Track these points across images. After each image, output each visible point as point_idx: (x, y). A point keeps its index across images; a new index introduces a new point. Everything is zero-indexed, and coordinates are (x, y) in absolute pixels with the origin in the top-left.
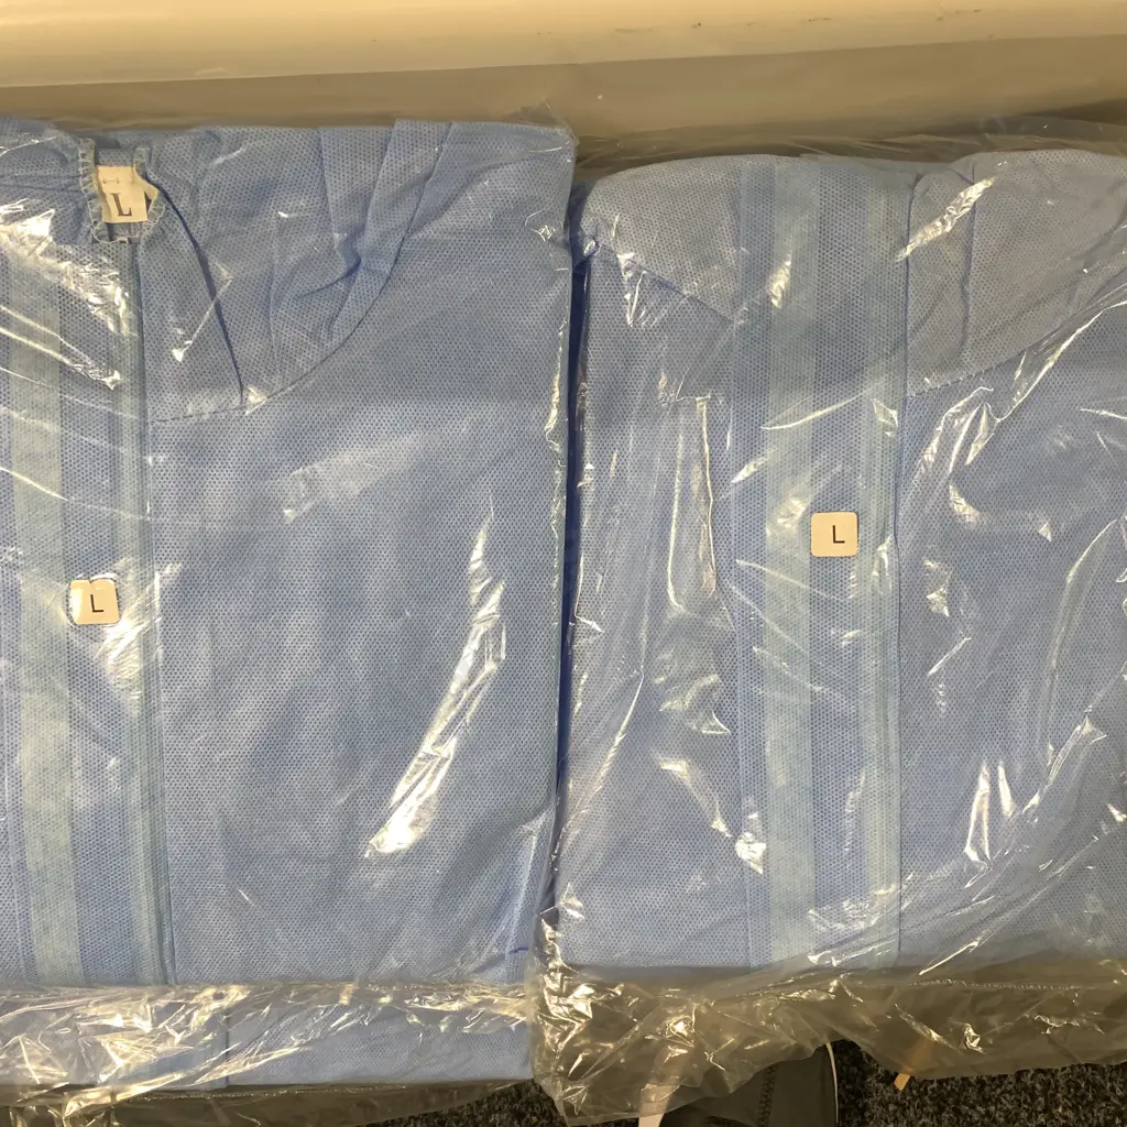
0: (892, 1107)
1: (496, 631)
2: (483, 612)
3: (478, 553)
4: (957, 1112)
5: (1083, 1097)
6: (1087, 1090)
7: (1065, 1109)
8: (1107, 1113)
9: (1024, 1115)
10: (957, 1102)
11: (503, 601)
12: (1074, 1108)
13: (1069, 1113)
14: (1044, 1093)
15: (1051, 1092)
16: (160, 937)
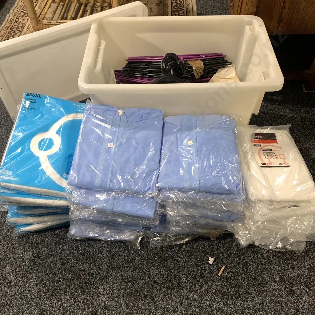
0: (218, 280)
1: (153, 151)
2: (151, 149)
3: (151, 144)
4: (231, 282)
5: (254, 280)
6: (254, 278)
7: (251, 282)
8: (259, 283)
9: (243, 283)
10: (230, 279)
11: (154, 149)
12: (252, 282)
13: (251, 283)
14: (246, 278)
15: (248, 278)
16: (110, 181)
